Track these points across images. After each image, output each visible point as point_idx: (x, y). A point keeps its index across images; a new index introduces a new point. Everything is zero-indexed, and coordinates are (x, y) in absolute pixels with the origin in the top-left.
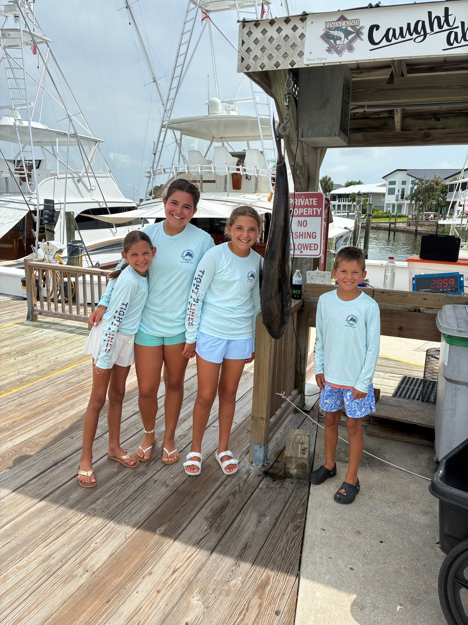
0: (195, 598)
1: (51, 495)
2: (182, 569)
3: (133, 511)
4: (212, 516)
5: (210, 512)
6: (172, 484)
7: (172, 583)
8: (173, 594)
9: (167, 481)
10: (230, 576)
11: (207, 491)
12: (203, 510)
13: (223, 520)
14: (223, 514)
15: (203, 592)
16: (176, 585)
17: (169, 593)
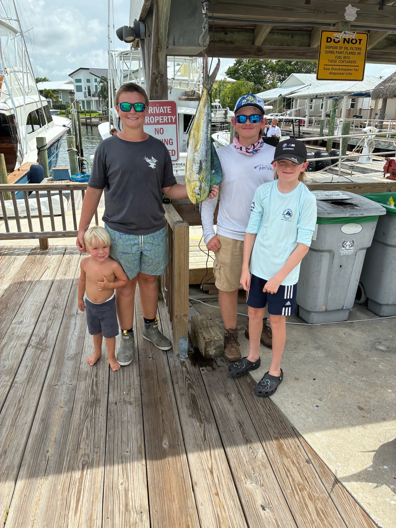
0: (248, 484)
1: (23, 463)
2: (215, 466)
3: (124, 439)
4: (192, 412)
5: (188, 409)
6: (132, 400)
7: (219, 481)
8: (229, 490)
9: (126, 399)
10: (252, 452)
11: (168, 394)
12: (181, 411)
13: (205, 412)
14: (199, 407)
15: (247, 475)
16: (223, 481)
17: (226, 491)
